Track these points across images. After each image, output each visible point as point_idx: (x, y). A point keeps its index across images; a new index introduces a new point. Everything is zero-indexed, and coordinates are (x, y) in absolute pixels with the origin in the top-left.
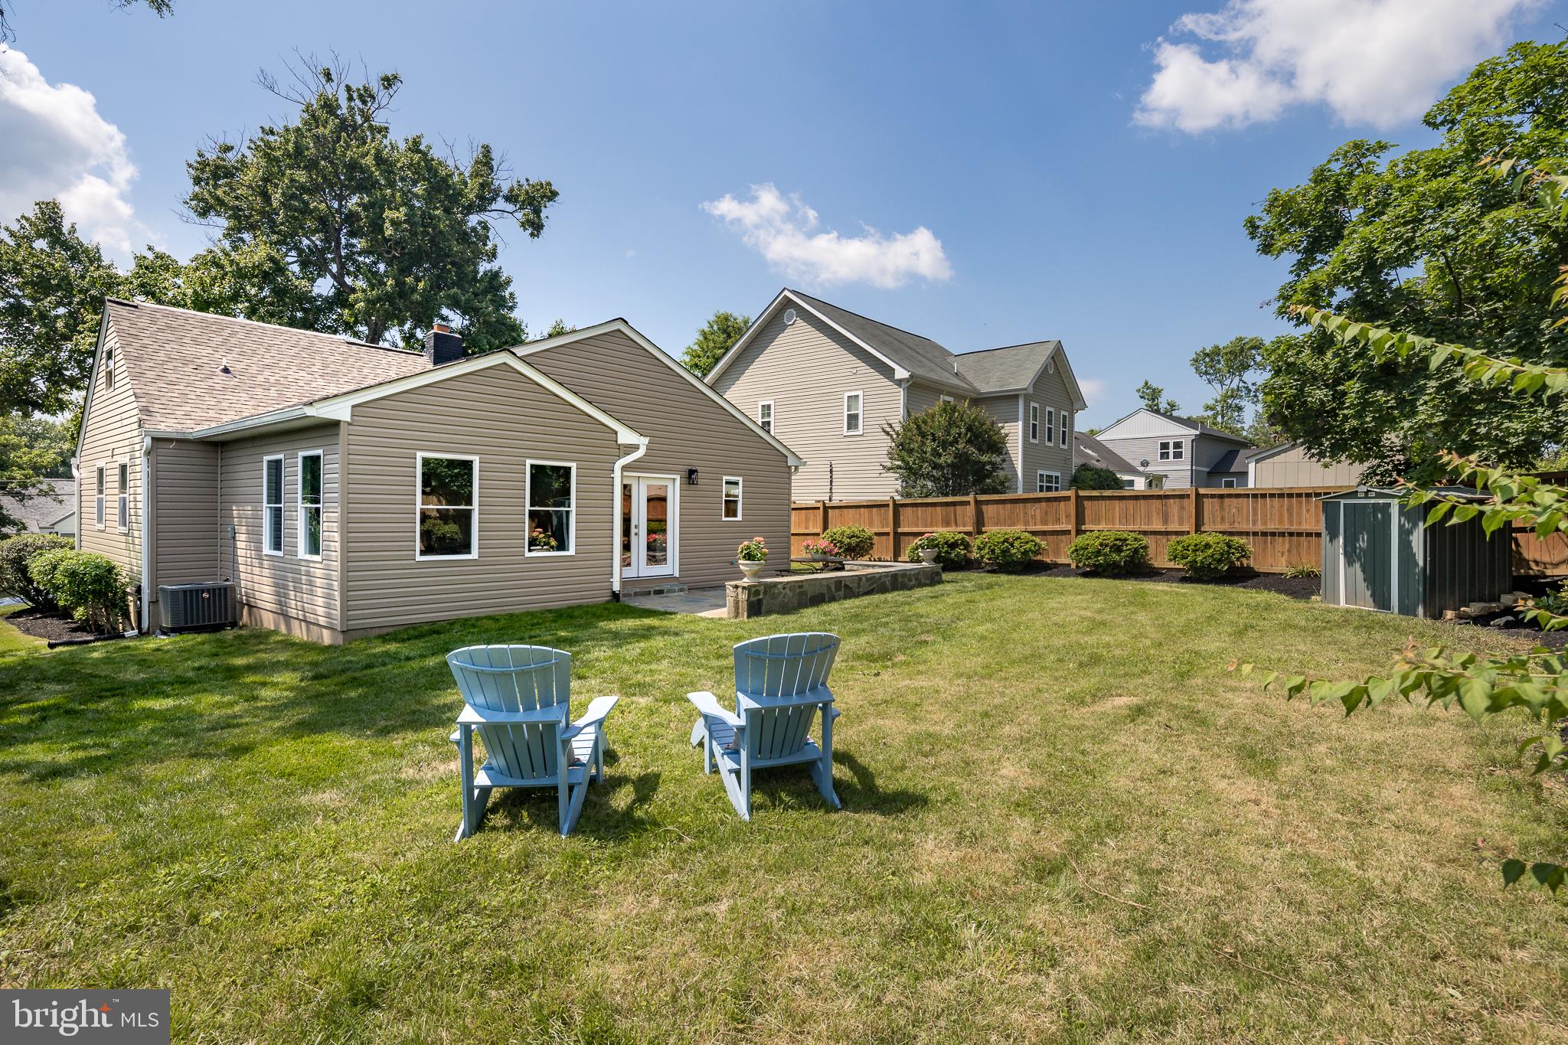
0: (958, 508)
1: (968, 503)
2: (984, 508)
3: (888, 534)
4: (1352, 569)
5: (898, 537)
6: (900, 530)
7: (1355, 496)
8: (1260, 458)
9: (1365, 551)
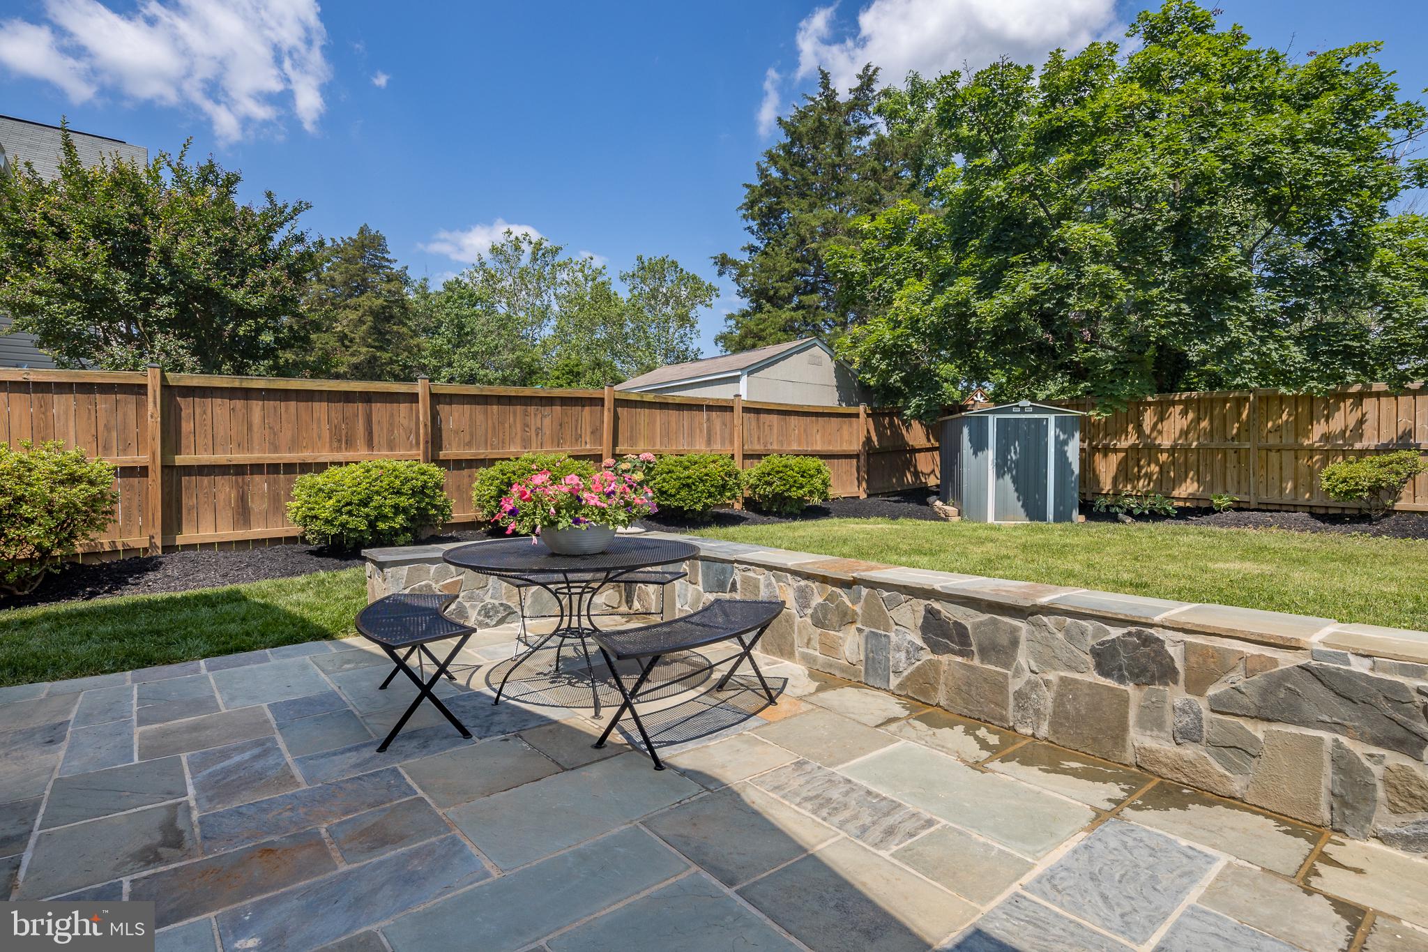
0: (376, 407)
1: (413, 398)
2: (443, 409)
3: (143, 471)
4: (1001, 481)
5: (173, 475)
6: (180, 460)
7: (1009, 411)
8: (752, 370)
9: (1017, 463)
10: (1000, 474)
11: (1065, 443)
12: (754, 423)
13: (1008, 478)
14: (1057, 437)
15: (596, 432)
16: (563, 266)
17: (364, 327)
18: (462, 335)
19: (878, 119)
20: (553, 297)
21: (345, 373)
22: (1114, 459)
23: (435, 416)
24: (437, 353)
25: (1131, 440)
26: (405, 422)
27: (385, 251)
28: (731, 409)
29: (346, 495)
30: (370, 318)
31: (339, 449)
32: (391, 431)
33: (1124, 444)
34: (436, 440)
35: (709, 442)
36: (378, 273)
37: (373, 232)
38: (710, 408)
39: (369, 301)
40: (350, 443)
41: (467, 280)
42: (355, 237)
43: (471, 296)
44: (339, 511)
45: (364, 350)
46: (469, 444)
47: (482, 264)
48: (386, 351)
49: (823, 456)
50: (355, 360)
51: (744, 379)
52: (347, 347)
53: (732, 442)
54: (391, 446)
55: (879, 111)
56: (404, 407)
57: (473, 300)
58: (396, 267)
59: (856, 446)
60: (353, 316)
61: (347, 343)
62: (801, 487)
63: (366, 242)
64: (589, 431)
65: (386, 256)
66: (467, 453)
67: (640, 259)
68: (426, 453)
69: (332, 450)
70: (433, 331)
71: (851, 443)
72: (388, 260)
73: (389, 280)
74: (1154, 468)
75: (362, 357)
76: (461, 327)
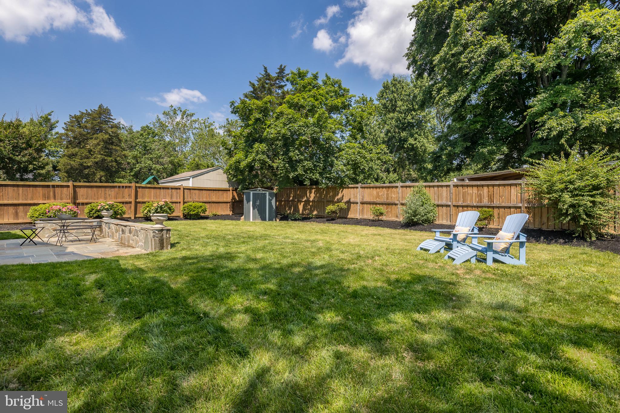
0: (57, 189)
1: (68, 186)
7: (256, 190)
8: (194, 177)
9: (258, 205)
10: (254, 209)
11: (271, 200)
12: (189, 193)
13: (256, 210)
14: (269, 199)
15: (130, 195)
16: (195, 121)
17: (99, 147)
18: (146, 150)
19: (287, 83)
20: (191, 134)
21: (91, 166)
22: (302, 204)
23: (75, 192)
24: (135, 157)
25: (305, 199)
26: (66, 193)
27: (110, 115)
28: (180, 189)
29: (41, 212)
30: (102, 143)
31: (45, 200)
32: (61, 195)
33: (304, 200)
34: (75, 197)
35: (171, 198)
36: (107, 124)
37: (105, 107)
38: (172, 188)
39: (102, 136)
40: (49, 198)
41: (152, 126)
42: (97, 109)
43: (153, 133)
44: (40, 215)
45: (99, 156)
46: (86, 199)
47: (159, 120)
48: (110, 157)
49: (205, 203)
50: (96, 160)
51: (191, 179)
52: (92, 155)
53: (180, 198)
54: (61, 199)
55: (287, 80)
56: (65, 189)
57: (154, 135)
58: (116, 122)
59: (229, 199)
60: (95, 142)
61: (92, 153)
62: (194, 211)
63: (102, 112)
64: (127, 195)
65: (111, 117)
66: (85, 201)
67: (227, 120)
68: (72, 201)
69: (43, 200)
70: (132, 148)
71: (227, 198)
72: (113, 119)
73: (112, 127)
74: (309, 207)
75: (98, 159)
76: (145, 147)
